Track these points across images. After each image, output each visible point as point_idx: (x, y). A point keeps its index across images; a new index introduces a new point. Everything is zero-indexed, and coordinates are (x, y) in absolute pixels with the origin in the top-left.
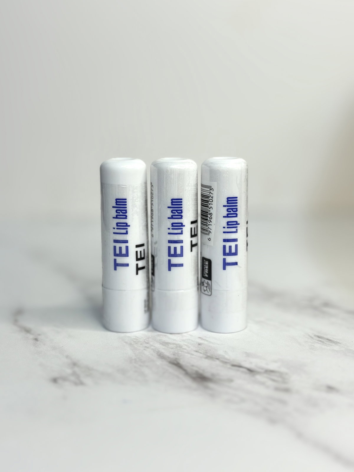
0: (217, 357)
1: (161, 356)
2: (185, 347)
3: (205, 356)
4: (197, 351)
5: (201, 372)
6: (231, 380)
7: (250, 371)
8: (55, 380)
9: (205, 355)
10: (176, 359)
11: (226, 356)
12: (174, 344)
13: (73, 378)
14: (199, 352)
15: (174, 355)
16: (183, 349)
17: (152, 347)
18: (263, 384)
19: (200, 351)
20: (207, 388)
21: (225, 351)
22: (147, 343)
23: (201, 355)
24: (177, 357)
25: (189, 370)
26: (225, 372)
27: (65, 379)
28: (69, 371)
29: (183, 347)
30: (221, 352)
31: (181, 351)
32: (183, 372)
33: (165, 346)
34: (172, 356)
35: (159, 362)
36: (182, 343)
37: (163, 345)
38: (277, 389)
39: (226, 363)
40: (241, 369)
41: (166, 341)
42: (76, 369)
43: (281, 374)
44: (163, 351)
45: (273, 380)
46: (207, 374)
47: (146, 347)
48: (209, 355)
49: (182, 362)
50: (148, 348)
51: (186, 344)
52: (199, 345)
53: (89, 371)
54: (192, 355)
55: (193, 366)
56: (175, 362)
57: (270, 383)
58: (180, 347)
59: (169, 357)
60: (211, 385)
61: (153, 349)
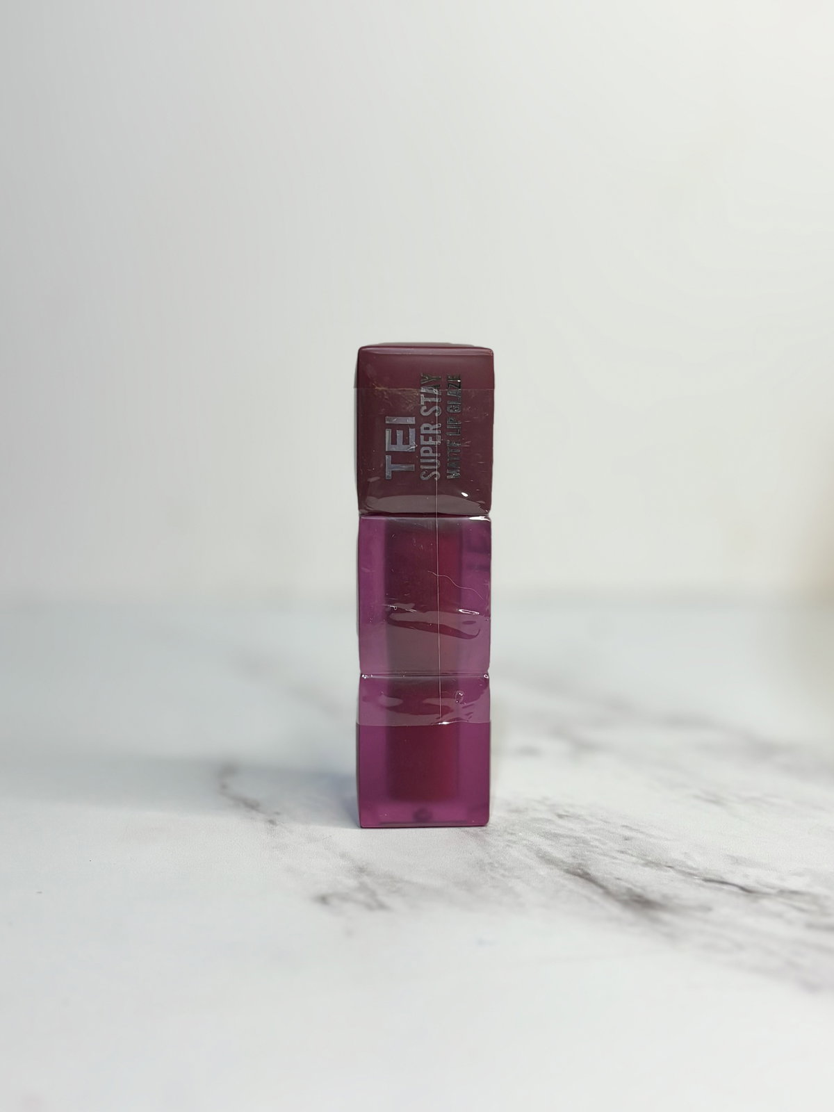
0: (670, 865)
1: (548, 860)
2: (597, 843)
3: (642, 862)
4: (622, 852)
5: (638, 891)
6: (707, 908)
7: (745, 890)
8: (323, 900)
9: (642, 859)
10: (580, 864)
11: (690, 863)
12: (569, 837)
13: (361, 896)
14: (629, 854)
15: (574, 857)
16: (592, 846)
17: (525, 842)
18: (779, 916)
19: (630, 852)
20: (655, 921)
21: (686, 853)
22: (512, 834)
23: (634, 859)
24: (580, 861)
25: (612, 888)
26: (690, 893)
27: (345, 898)
28: (352, 883)
29: (591, 843)
30: (676, 855)
31: (590, 851)
32: (600, 891)
33: (551, 840)
34: (570, 860)
35: (544, 871)
36: (588, 836)
37: (548, 838)
38: (810, 926)
39: (691, 875)
40: (725, 887)
41: (553, 831)
42: (366, 879)
43: (815, 899)
44: (549, 849)
45: (801, 910)
46: (653, 896)
47: (509, 841)
48: (650, 858)
49: (593, 871)
50: (515, 842)
51: (595, 836)
52: (626, 839)
53: (395, 884)
54: (616, 858)
55: (618, 879)
56: (579, 871)
57: (793, 914)
58: (585, 842)
59: (562, 862)
60: (666, 916)
61: (525, 845)
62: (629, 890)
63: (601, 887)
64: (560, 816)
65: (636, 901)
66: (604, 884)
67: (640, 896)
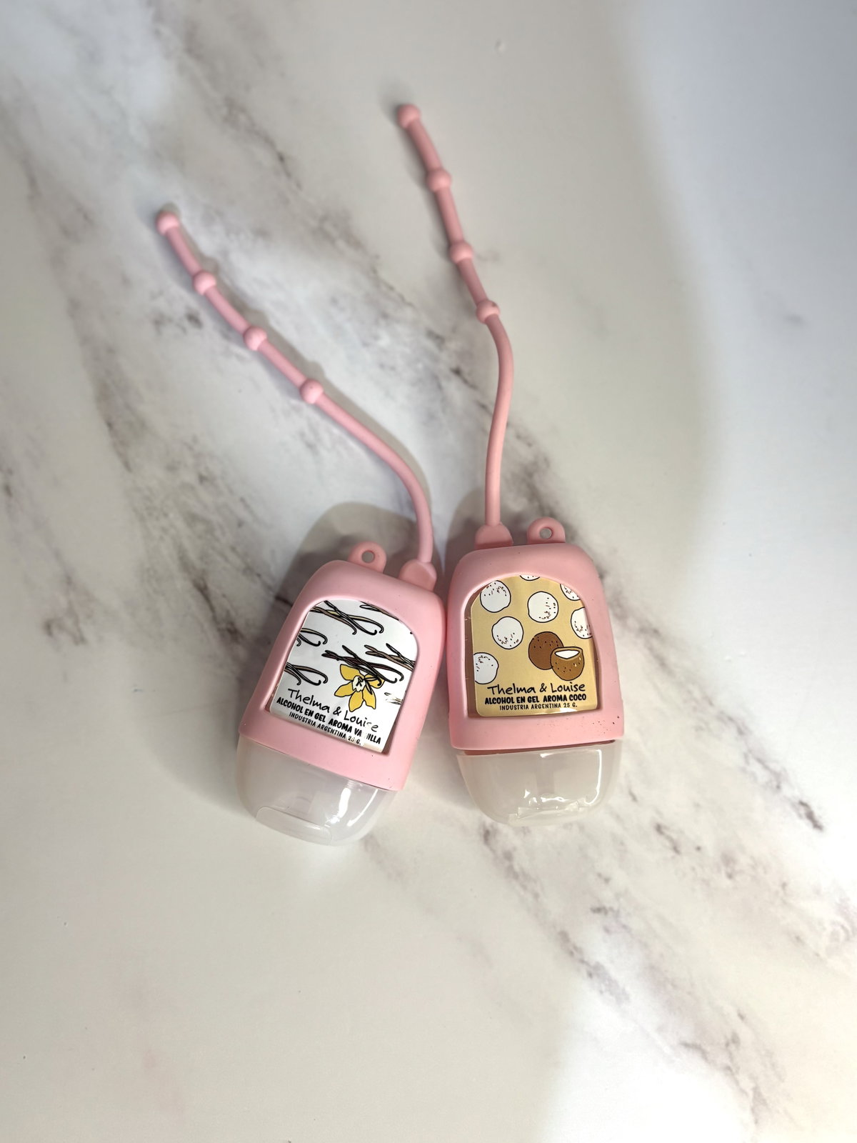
62: (228, 612)
63: (212, 609)
64: (202, 479)
65: (229, 631)
66: (214, 603)
67: (232, 624)
